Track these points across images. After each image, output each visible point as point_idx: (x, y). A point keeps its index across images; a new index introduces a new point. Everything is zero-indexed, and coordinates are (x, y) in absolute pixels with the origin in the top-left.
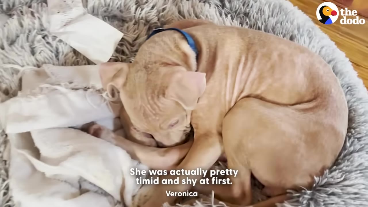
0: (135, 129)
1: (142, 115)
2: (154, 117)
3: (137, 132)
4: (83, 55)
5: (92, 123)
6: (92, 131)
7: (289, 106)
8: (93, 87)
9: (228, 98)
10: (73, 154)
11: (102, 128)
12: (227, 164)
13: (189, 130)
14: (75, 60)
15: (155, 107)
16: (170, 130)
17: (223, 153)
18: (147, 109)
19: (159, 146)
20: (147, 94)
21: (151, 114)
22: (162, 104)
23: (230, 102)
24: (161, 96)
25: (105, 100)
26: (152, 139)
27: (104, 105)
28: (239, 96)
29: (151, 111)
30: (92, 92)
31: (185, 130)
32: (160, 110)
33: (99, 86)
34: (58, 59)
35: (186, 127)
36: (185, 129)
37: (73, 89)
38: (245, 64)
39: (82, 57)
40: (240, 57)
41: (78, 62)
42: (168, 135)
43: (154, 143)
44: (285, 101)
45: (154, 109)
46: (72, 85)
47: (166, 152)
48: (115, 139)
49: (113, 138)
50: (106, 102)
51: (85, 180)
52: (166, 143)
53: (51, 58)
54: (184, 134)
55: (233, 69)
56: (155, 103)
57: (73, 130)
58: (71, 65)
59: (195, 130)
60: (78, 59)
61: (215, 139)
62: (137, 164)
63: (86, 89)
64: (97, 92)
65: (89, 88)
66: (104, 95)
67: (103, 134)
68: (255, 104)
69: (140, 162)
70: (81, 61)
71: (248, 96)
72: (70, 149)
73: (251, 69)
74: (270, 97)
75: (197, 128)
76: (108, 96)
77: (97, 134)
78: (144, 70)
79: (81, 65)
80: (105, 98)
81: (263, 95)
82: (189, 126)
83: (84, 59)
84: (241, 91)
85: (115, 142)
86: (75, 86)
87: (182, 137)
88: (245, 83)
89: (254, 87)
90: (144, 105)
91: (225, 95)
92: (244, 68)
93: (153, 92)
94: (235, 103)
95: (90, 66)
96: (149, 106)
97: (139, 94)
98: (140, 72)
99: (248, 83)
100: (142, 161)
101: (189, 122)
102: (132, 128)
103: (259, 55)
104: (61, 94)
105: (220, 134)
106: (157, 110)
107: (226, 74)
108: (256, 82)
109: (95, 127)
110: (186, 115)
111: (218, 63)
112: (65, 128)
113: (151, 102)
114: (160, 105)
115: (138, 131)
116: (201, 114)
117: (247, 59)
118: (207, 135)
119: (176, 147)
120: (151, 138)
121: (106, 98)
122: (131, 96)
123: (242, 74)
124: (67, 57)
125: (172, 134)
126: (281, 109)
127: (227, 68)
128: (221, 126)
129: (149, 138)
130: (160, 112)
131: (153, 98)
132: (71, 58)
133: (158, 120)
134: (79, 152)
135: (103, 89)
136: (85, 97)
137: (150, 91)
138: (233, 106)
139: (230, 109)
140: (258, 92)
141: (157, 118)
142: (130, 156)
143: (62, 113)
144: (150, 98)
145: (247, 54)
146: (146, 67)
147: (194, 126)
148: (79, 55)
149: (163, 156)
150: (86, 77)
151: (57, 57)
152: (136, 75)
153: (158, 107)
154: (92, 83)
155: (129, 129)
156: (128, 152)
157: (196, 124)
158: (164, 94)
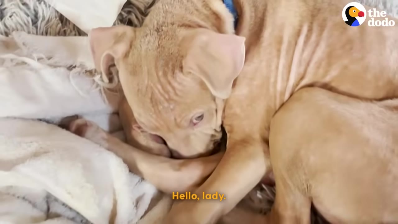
0: (139, 128)
1: (149, 101)
2: (166, 105)
3: (141, 134)
4: (72, 23)
5: (76, 117)
6: (74, 128)
7: (375, 102)
8: (82, 66)
9: (279, 86)
10: (36, 155)
11: (88, 124)
12: (275, 190)
13: (219, 136)
14: (60, 29)
15: (169, 88)
16: (190, 131)
17: (270, 171)
18: (157, 91)
19: (173, 155)
20: (156, 67)
21: (162, 99)
22: (180, 84)
23: (283, 93)
24: (177, 71)
25: (98, 85)
26: (163, 146)
27: (95, 91)
28: (297, 85)
29: (162, 95)
30: (79, 73)
31: (213, 136)
32: (176, 94)
33: (90, 65)
34: (37, 27)
35: (215, 130)
36: (213, 132)
37: (51, 66)
38: (308, 37)
39: (71, 27)
40: (301, 26)
41: (65, 31)
42: (187, 140)
43: (166, 151)
44: (368, 94)
45: (167, 92)
46: (51, 61)
47: (182, 165)
48: (108, 141)
49: (104, 139)
50: (98, 88)
51: (56, 200)
52: (184, 152)
53: (25, 24)
54: (211, 141)
55: (290, 43)
56: (170, 83)
57: (45, 123)
58: (55, 35)
59: (228, 135)
60: (66, 28)
61: (258, 149)
62: (139, 181)
63: (71, 68)
64: (88, 73)
65: (75, 67)
66: (97, 78)
67: (89, 132)
68: (321, 95)
69: (143, 179)
70: (69, 30)
71: (311, 85)
72: (34, 147)
73: (317, 45)
74: (343, 87)
75: (231, 132)
76: (103, 81)
77: (80, 131)
78: (156, 33)
79: (69, 35)
80: (97, 83)
81: (333, 84)
82: (219, 129)
83: (74, 29)
84: (300, 77)
85: (107, 145)
86: (56, 63)
87: (208, 146)
88: (308, 65)
89: (321, 71)
90: (152, 85)
91: (276, 82)
92: (306, 42)
93: (167, 65)
94: (291, 95)
95: (81, 38)
96: (159, 87)
97: (145, 69)
98: (149, 37)
99: (312, 65)
100: (145, 177)
101: (219, 123)
102: (134, 126)
103: (329, 24)
104: (32, 69)
105: (266, 142)
106: (172, 94)
107: (279, 51)
108: (324, 64)
109: (79, 122)
110: (216, 111)
111: (267, 34)
112: (33, 120)
113: (163, 80)
114: (176, 85)
115: (143, 132)
116: (238, 110)
117: (310, 30)
118: (245, 142)
119: (199, 159)
120: (161, 143)
121: (100, 83)
122: (134, 72)
123: (303, 51)
124: (50, 24)
125: (192, 137)
126: (363, 105)
127: (280, 42)
128: (268, 129)
129: (158, 142)
130: (175, 98)
131: (165, 74)
132: (54, 26)
133: (172, 110)
134: (46, 152)
135: (96, 71)
136: (68, 77)
137: (161, 63)
138: (287, 101)
139: (282, 105)
140: (327, 79)
141: (172, 107)
142: (127, 167)
143: (31, 98)
144: (161, 73)
145: (312, 23)
146: (158, 30)
147: (227, 129)
148: (68, 23)
149: (179, 170)
150: (73, 51)
151: (36, 25)
152: (143, 40)
153: (174, 88)
154: (80, 60)
155: (130, 128)
156: (125, 161)
157: (231, 126)
158: (181, 68)
